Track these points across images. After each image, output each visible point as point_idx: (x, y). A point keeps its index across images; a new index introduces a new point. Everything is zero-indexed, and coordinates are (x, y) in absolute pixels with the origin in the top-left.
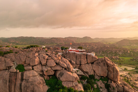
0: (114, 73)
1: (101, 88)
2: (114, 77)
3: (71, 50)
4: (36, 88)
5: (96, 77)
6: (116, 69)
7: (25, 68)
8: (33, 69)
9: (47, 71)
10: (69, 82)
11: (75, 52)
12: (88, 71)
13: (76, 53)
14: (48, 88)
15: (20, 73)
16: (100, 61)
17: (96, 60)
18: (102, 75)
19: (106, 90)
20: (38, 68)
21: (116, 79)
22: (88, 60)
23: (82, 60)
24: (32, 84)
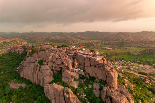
0: (110, 79)
1: (95, 89)
2: (109, 82)
3: (79, 53)
4: (45, 77)
5: (97, 80)
6: (111, 75)
7: (43, 63)
8: (47, 64)
9: (55, 67)
10: (66, 78)
11: (82, 54)
12: (89, 73)
13: (82, 56)
14: (52, 80)
15: (39, 66)
16: (101, 65)
17: (98, 64)
18: (102, 79)
19: (99, 91)
20: (50, 64)
21: (111, 84)
22: (91, 63)
23: (86, 62)
24: (43, 75)
